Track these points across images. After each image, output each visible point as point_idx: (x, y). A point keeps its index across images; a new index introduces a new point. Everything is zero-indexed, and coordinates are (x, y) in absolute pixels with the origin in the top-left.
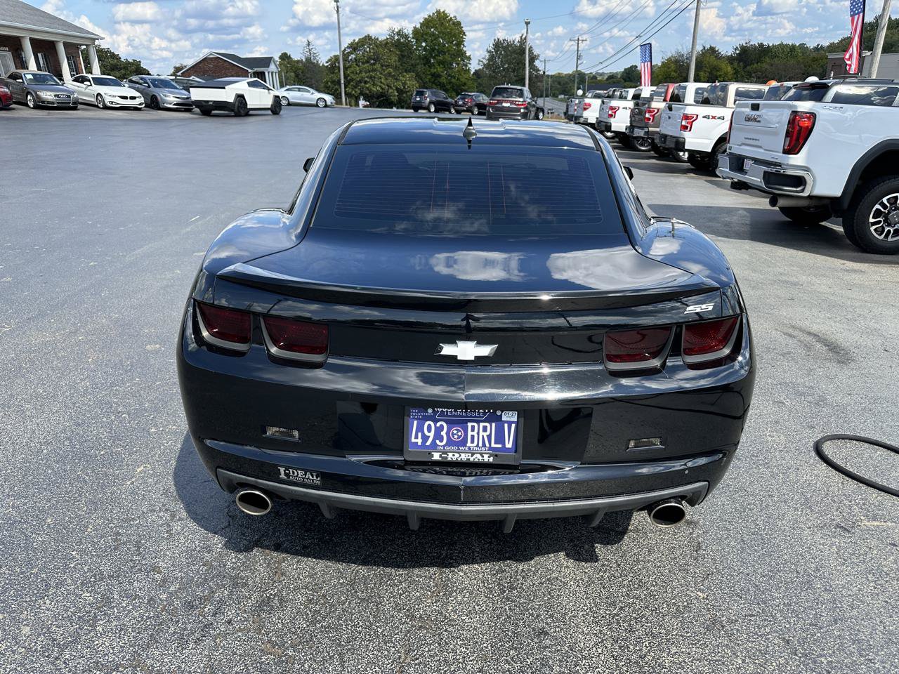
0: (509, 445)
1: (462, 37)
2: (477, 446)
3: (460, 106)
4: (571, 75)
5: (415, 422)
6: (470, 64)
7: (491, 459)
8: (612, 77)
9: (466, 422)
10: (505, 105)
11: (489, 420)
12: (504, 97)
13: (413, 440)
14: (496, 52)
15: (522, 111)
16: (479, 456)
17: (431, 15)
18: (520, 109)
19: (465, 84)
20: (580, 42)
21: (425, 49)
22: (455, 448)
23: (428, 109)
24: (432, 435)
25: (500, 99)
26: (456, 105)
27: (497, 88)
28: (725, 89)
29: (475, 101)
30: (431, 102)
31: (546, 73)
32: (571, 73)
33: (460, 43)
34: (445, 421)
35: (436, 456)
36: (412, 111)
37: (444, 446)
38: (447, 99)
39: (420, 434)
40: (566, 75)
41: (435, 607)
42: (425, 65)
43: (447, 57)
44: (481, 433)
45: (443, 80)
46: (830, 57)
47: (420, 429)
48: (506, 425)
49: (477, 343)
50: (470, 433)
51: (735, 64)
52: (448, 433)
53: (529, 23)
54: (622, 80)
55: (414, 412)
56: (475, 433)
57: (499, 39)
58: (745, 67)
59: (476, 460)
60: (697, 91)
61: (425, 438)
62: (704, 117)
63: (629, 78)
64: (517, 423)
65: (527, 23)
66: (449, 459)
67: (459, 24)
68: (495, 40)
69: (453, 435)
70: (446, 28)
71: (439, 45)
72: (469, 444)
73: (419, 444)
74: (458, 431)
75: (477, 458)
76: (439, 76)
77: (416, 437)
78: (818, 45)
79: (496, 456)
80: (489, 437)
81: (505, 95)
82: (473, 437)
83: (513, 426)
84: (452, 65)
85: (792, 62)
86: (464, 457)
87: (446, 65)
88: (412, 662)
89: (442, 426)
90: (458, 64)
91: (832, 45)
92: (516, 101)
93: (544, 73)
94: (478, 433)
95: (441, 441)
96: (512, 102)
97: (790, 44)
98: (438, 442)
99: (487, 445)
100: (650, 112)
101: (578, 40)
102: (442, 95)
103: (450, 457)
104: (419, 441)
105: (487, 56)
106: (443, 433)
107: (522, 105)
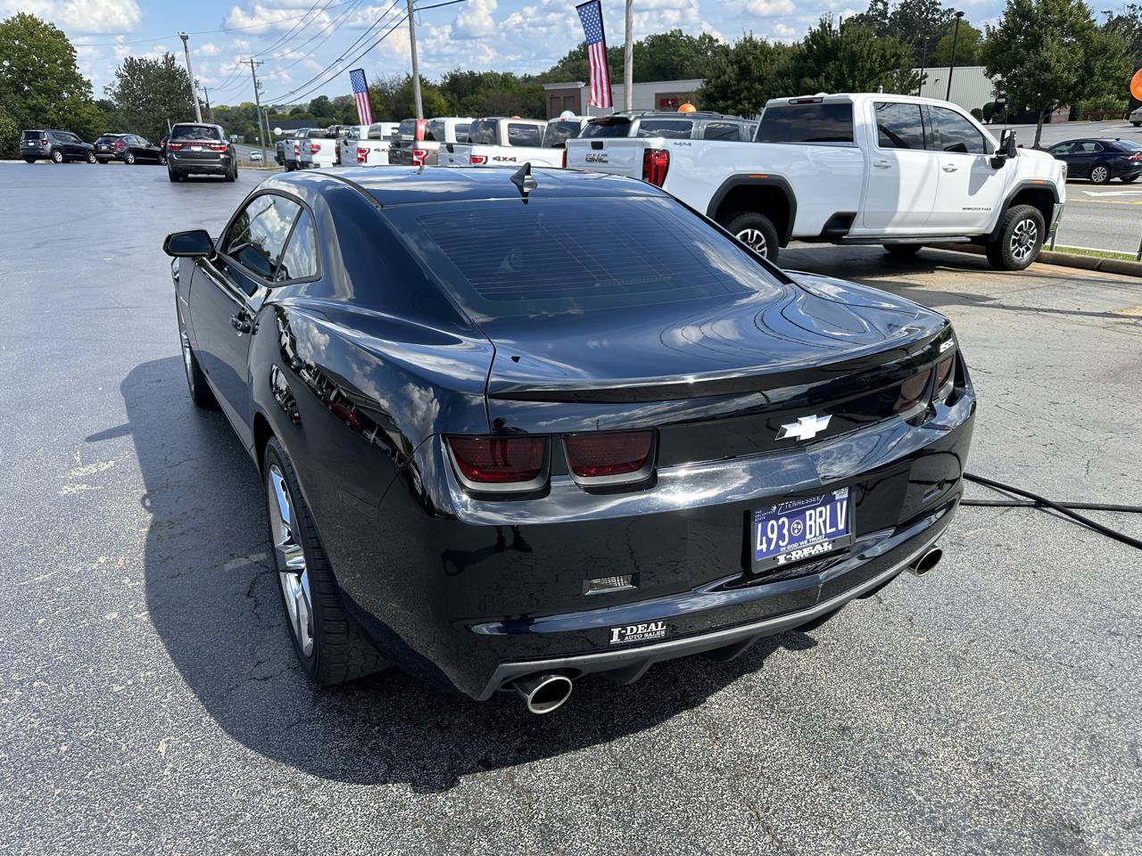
0: (841, 526)
1: (70, 54)
2: (815, 536)
3: (105, 152)
4: (239, 108)
5: (760, 525)
6: (92, 93)
7: (830, 547)
8: (297, 111)
9: (803, 512)
10: (194, 149)
11: (824, 504)
12: (189, 138)
13: (759, 548)
14: (132, 78)
15: (222, 156)
16: (819, 547)
17: (10, 19)
18: (217, 156)
19: (89, 122)
20: (255, 65)
21: (9, 70)
22: (795, 545)
23: (50, 157)
24: (774, 536)
25: (185, 141)
26: (97, 151)
27: (176, 127)
28: (495, 125)
29: (126, 145)
30: (54, 149)
31: (211, 107)
32: (239, 105)
33: (69, 63)
34: (787, 516)
35: (782, 561)
36: (25, 162)
37: (786, 546)
38: (80, 143)
39: (764, 538)
40: (232, 108)
41: (728, 751)
42: (15, 93)
43: (52, 83)
44: (818, 520)
45: (51, 115)
46: (547, 87)
47: (764, 533)
48: (839, 504)
49: (818, 417)
50: (808, 523)
51: (449, 95)
52: (789, 530)
53: (187, 38)
54: (310, 114)
55: (759, 515)
56: (812, 522)
57: (132, 59)
58: (460, 99)
59: (818, 552)
60: (459, 129)
61: (769, 541)
62: (495, 159)
63: (319, 111)
64: (848, 500)
65: (185, 38)
66: (793, 559)
67: (60, 35)
68: (126, 60)
69: (794, 529)
70: (40, 40)
71: (33, 65)
72: (808, 537)
73: (764, 550)
74: (798, 523)
75: (818, 550)
76: (43, 110)
77: (761, 544)
78: (526, 75)
79: (834, 541)
80: (825, 522)
81: (190, 136)
82: (811, 526)
83: (845, 503)
84: (60, 93)
85: (508, 93)
86: (806, 553)
87: (53, 94)
88: (768, 814)
89: (783, 522)
90: (72, 93)
91: (543, 74)
92: (210, 144)
93: (207, 105)
94: (815, 522)
95: (783, 541)
96: (204, 145)
97: (501, 73)
98: (780, 543)
99: (823, 532)
100: (417, 154)
101: (252, 62)
102: (71, 139)
103: (796, 556)
104: (764, 547)
105: (118, 82)
106: (785, 531)
107: (221, 148)
